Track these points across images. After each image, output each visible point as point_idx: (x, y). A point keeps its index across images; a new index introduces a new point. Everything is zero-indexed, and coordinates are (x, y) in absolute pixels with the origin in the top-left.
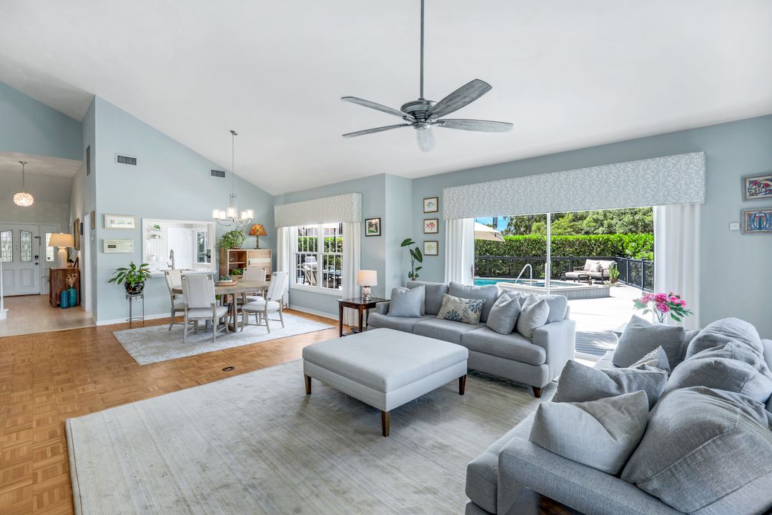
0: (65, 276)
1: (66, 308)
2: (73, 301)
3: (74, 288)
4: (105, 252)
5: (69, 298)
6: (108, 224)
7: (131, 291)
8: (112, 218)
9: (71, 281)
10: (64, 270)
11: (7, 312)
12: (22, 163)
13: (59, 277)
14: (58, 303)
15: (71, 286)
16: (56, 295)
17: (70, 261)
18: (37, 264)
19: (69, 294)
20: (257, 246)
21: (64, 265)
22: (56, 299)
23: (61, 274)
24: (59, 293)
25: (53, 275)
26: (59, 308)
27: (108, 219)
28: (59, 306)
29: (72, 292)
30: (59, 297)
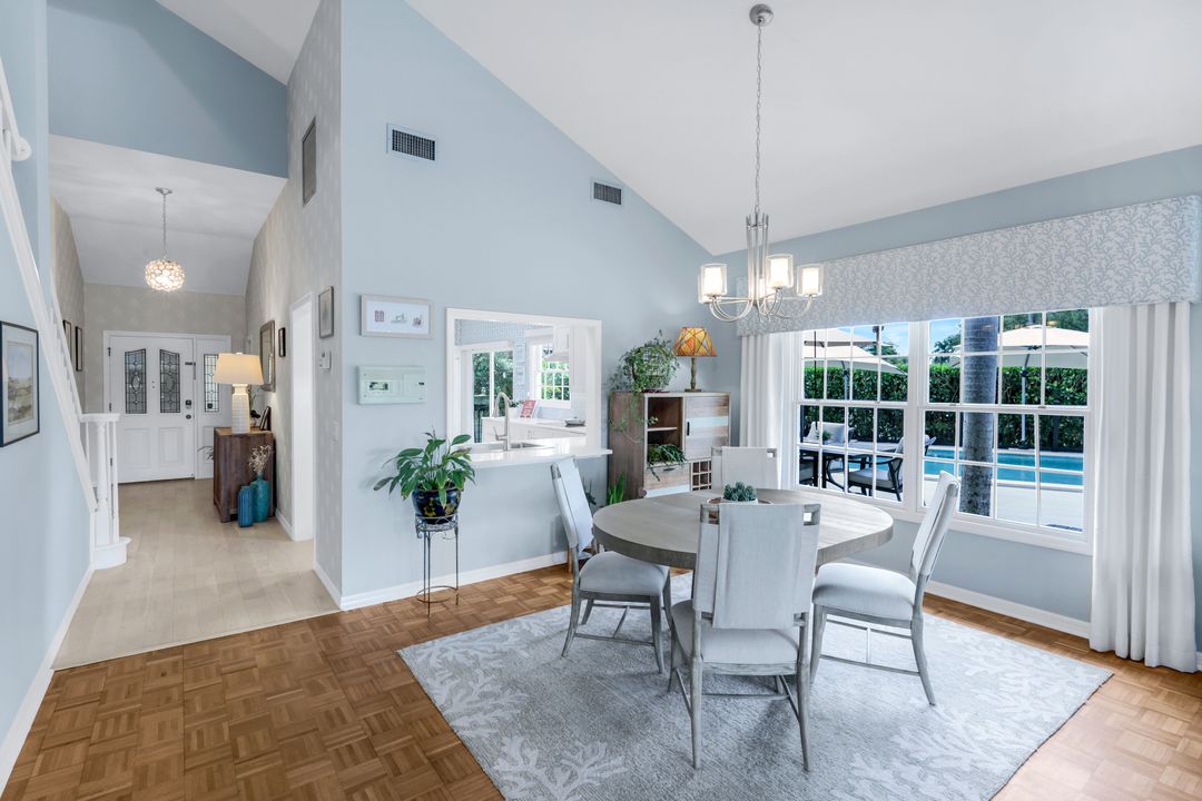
0: (247, 452)
1: (250, 526)
2: (262, 508)
3: (264, 478)
4: (363, 400)
5: (254, 503)
6: (371, 325)
7: (431, 516)
8: (379, 306)
9: (259, 462)
10: (243, 437)
11: (128, 546)
12: (160, 190)
13: (234, 452)
14: (232, 511)
15: (260, 473)
16: (229, 494)
17: (253, 414)
18: (188, 417)
19: (255, 492)
20: (693, 384)
21: (243, 425)
22: (229, 503)
23: (239, 446)
24: (233, 489)
25: (222, 449)
26: (235, 526)
27: (370, 308)
28: (234, 518)
29: (262, 486)
30: (235, 499)
